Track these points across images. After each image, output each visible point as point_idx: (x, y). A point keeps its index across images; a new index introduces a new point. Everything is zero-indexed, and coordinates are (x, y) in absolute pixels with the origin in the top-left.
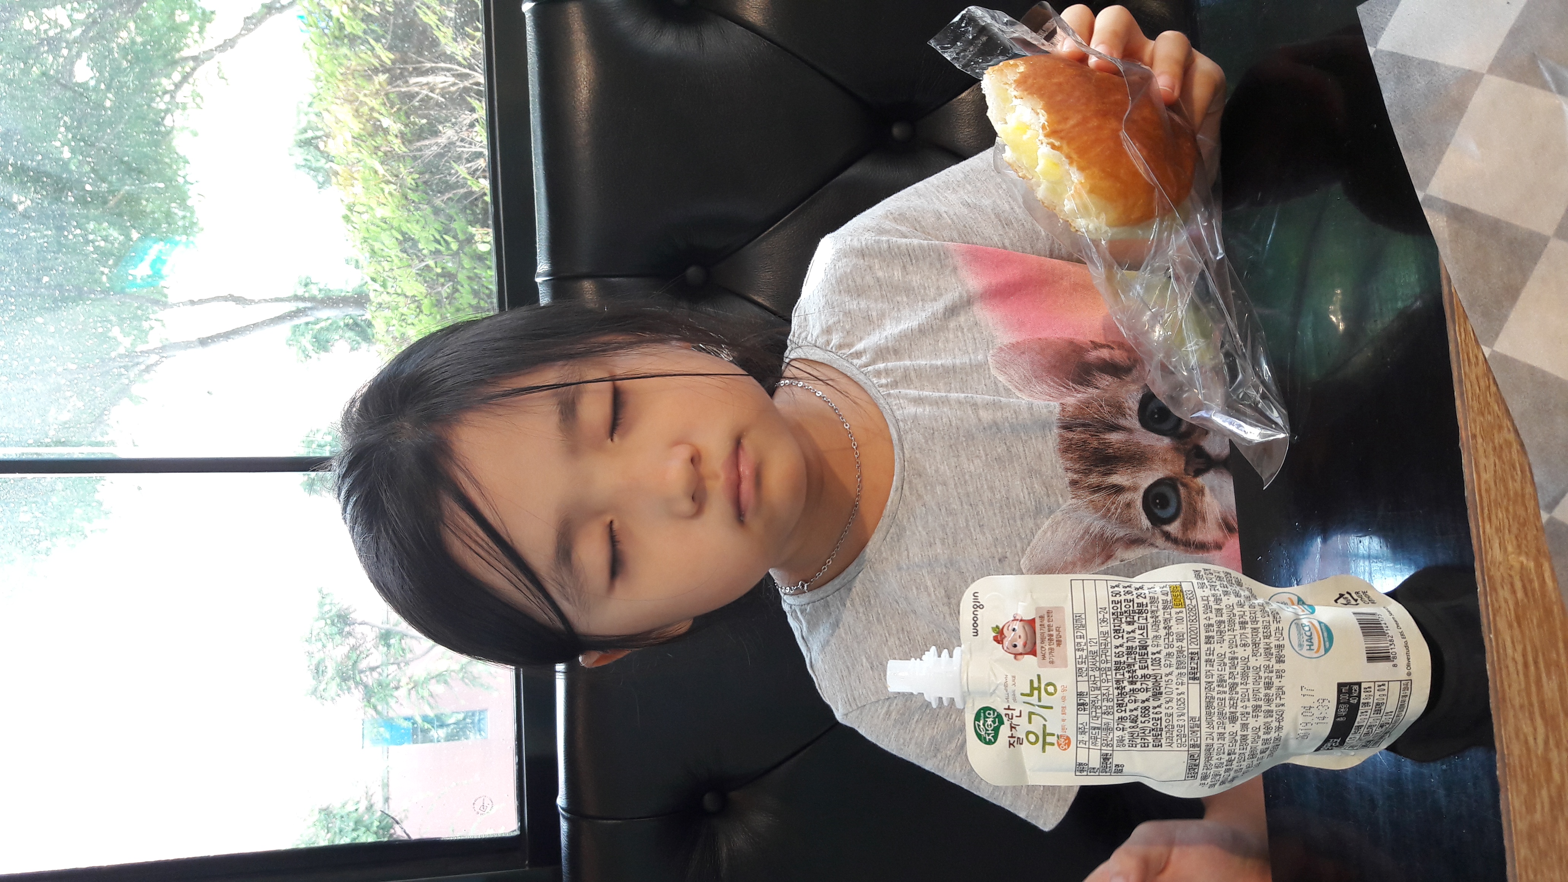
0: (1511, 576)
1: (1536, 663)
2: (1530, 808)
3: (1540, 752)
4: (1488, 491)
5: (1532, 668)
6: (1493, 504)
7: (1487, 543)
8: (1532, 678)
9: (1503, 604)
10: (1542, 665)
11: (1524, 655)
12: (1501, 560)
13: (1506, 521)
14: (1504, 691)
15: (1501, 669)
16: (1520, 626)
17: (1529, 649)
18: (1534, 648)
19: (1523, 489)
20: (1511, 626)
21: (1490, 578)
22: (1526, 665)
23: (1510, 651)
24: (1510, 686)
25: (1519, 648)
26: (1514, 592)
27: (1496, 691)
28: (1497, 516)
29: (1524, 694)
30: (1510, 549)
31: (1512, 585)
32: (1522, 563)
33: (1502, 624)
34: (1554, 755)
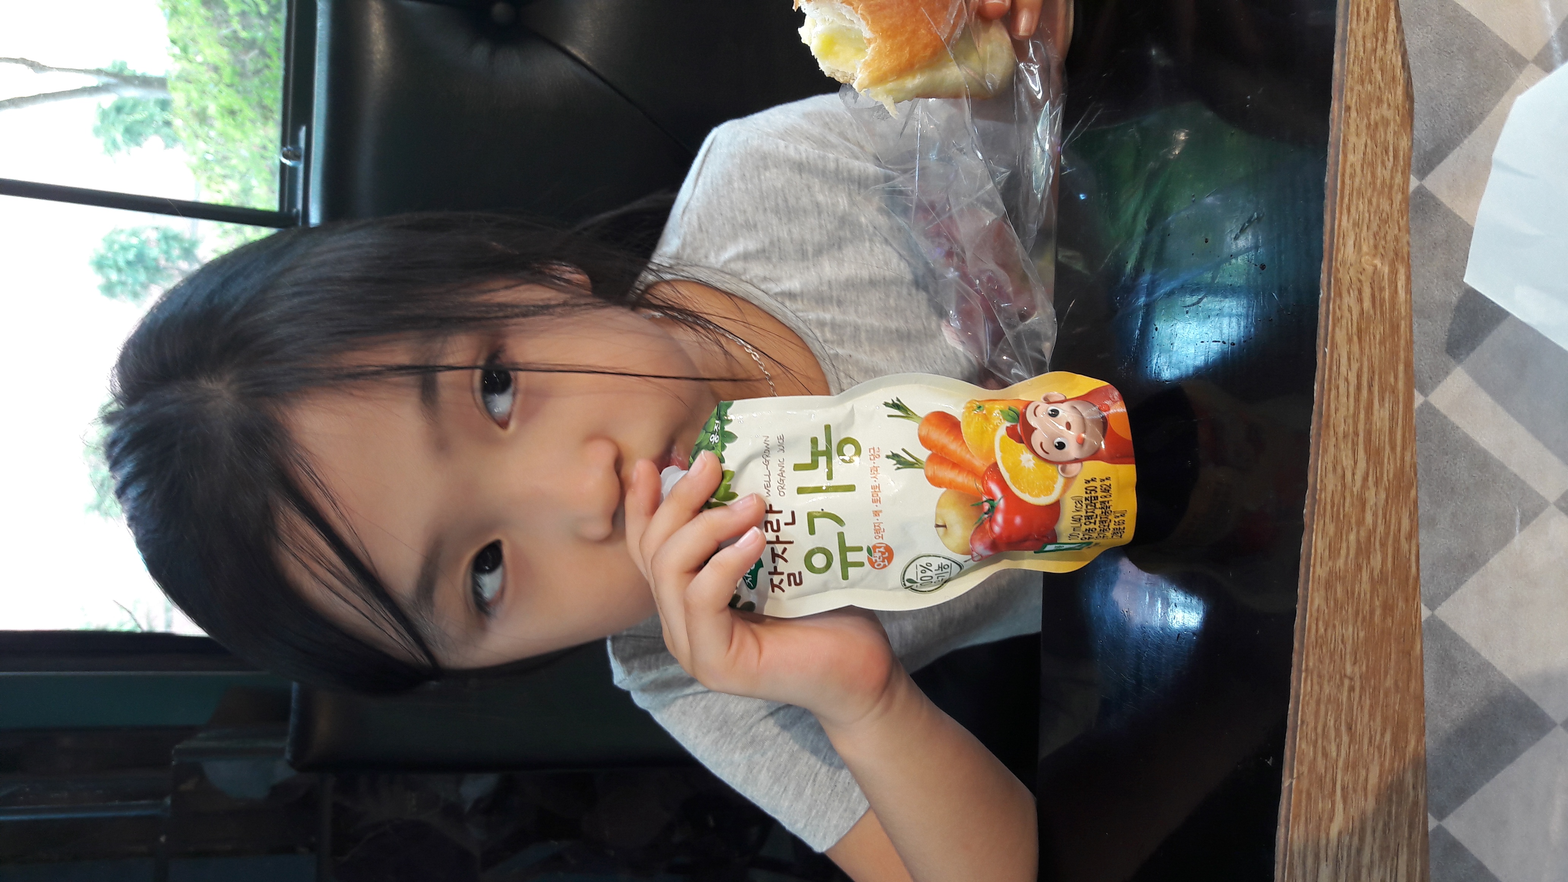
0: (1360, 281)
1: (1370, 386)
2: (1333, 552)
3: (1356, 490)
4: (1353, 176)
5: (1365, 392)
6: (1355, 193)
7: (1341, 240)
8: (1362, 405)
9: (1347, 314)
10: (1376, 388)
11: (1359, 377)
12: (1353, 262)
13: (1367, 215)
14: (1329, 416)
15: (1330, 390)
16: (1360, 340)
17: (1365, 370)
18: (1371, 367)
19: (1392, 178)
20: (1350, 340)
21: (1337, 281)
22: (1359, 387)
23: (1344, 369)
24: (1337, 410)
25: (1355, 366)
26: (1360, 300)
27: (1320, 414)
28: (1357, 208)
29: (1350, 421)
30: (1365, 249)
31: (1360, 292)
32: (1375, 267)
33: (1340, 336)
34: (1371, 495)
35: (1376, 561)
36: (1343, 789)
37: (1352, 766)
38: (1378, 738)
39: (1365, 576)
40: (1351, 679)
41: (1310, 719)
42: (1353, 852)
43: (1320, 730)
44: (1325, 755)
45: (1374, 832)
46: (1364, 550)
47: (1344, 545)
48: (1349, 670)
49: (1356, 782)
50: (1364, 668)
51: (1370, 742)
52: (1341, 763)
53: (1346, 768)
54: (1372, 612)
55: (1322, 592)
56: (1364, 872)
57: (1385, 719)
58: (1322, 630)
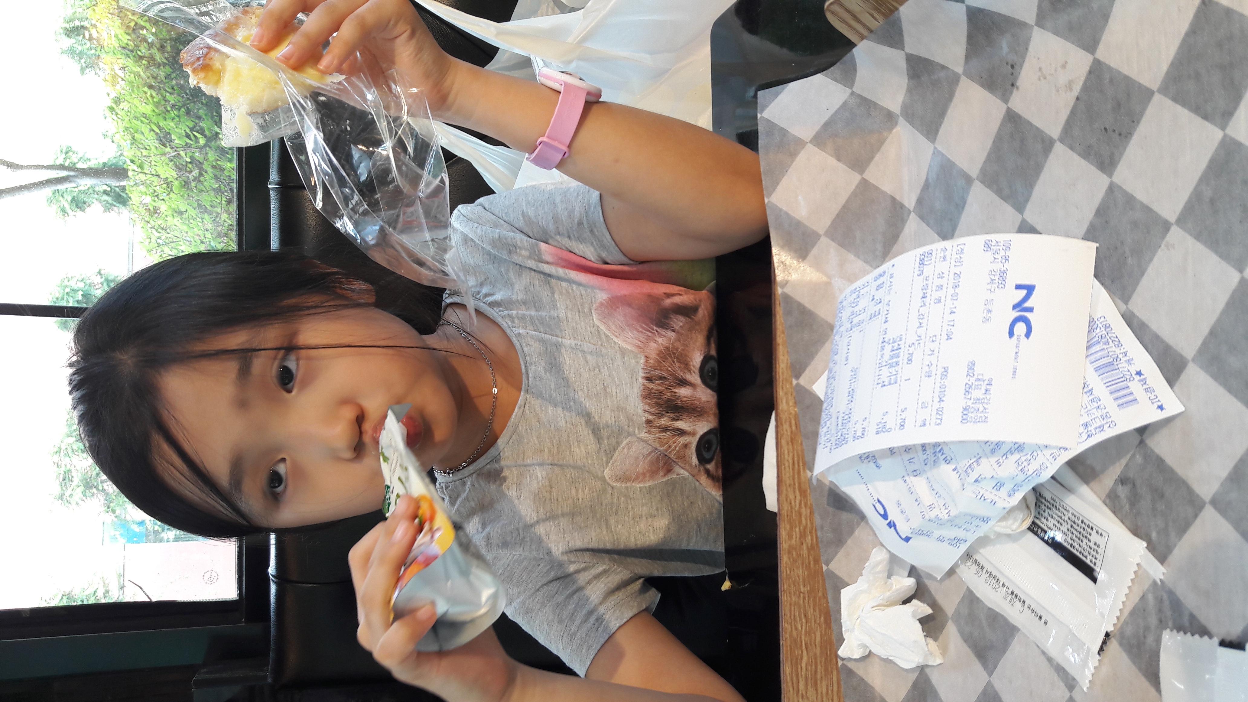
1: (798, 463)
2: (790, 537)
3: (797, 508)
4: (783, 373)
5: (796, 466)
8: (796, 471)
9: (785, 432)
10: (801, 465)
11: (793, 459)
16: (792, 443)
17: (796, 456)
18: (798, 456)
20: (788, 444)
21: (780, 418)
22: (793, 464)
23: (786, 456)
25: (791, 455)
26: (791, 426)
29: (791, 478)
30: (791, 404)
31: (790, 422)
34: (803, 510)
35: (809, 539)
36: (805, 644)
37: (808, 633)
38: (818, 619)
39: (804, 546)
40: (804, 593)
41: (788, 613)
42: (813, 672)
43: (792, 618)
44: (796, 629)
45: (821, 662)
46: (803, 535)
47: (794, 534)
48: (802, 590)
49: (811, 641)
50: (809, 589)
51: (815, 621)
52: (803, 633)
53: (806, 634)
54: (809, 563)
55: (787, 555)
56: (819, 682)
57: (820, 611)
58: (788, 572)
